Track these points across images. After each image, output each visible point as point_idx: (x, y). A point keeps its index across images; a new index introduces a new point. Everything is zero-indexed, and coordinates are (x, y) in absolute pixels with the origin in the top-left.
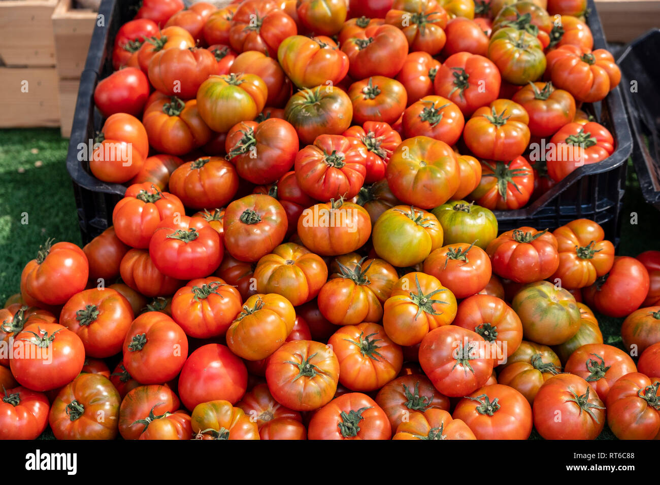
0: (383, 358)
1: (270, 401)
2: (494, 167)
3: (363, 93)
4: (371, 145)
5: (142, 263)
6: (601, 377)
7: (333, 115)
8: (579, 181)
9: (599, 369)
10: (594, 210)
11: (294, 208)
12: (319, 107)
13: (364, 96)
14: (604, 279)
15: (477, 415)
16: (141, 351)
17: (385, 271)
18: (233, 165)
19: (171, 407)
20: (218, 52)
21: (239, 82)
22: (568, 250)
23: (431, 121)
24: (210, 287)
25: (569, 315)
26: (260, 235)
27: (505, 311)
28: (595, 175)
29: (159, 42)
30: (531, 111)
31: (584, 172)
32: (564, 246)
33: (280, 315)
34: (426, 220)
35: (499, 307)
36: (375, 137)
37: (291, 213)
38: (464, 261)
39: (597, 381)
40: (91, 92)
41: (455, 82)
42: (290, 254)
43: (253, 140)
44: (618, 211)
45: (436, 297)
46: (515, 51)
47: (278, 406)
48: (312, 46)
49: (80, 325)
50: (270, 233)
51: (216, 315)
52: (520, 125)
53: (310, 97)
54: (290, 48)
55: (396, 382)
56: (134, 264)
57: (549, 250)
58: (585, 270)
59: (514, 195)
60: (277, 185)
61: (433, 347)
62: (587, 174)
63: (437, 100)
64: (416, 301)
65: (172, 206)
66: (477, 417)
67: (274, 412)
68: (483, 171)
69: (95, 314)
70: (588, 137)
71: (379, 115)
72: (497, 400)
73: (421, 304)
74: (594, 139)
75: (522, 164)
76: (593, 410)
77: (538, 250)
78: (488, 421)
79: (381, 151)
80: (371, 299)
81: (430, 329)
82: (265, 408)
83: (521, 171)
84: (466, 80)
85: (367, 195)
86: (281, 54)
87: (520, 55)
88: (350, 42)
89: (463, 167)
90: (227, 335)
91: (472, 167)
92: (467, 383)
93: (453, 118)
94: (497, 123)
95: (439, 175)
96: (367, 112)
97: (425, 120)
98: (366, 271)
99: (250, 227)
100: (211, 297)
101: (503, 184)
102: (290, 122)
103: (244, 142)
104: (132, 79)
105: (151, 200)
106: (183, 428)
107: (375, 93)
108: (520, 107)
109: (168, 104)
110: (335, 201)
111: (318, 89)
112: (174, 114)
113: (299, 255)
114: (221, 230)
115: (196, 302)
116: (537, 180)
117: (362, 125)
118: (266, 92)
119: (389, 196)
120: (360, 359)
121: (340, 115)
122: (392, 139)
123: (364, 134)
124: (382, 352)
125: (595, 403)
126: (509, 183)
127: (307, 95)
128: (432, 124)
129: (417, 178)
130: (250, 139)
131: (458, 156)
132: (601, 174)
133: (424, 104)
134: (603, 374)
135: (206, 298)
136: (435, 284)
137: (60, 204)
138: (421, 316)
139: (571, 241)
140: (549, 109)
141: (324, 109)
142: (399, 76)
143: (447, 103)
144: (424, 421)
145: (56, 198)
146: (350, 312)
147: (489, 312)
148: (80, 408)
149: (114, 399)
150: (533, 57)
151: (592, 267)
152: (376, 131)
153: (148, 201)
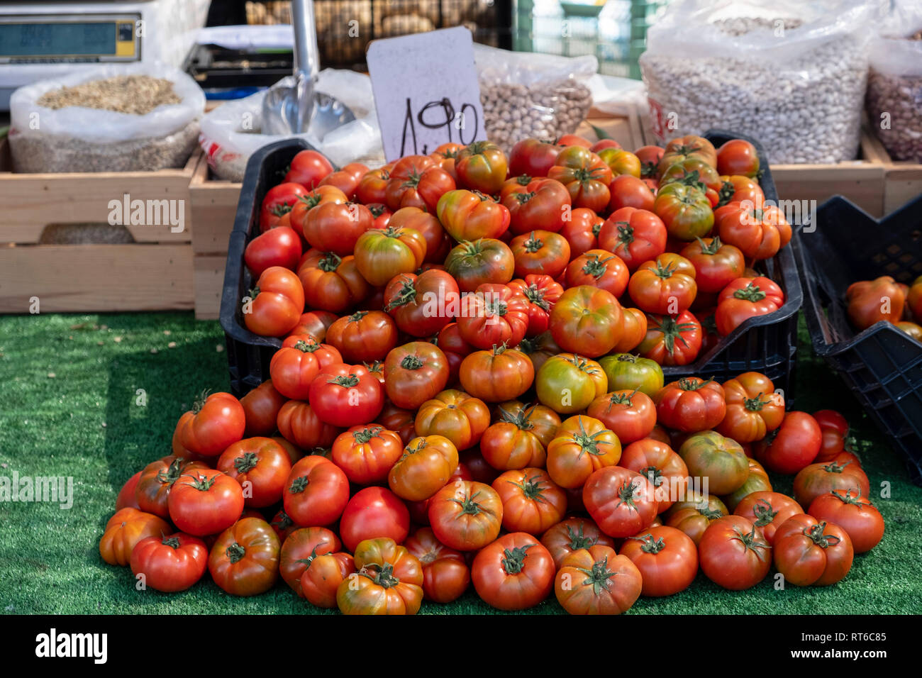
0: (546, 501)
1: (433, 543)
2: (660, 322)
3: (525, 246)
4: (533, 297)
5: (300, 412)
6: (770, 522)
7: (495, 266)
8: (747, 333)
9: (767, 514)
10: (764, 365)
11: (455, 359)
12: (480, 258)
13: (526, 249)
14: (775, 432)
15: (642, 553)
16: (302, 492)
17: (549, 417)
18: (392, 317)
19: (333, 547)
20: (374, 210)
21: (397, 235)
22: (737, 402)
23: (595, 274)
24: (371, 432)
25: (737, 463)
26: (421, 380)
27: (670, 455)
28: (764, 326)
29: (313, 200)
30: (698, 265)
31: (752, 324)
32: (732, 398)
33: (443, 454)
34: (590, 367)
35: (664, 451)
36: (538, 289)
37: (452, 362)
38: (629, 405)
39: (765, 526)
40: (242, 252)
41: (620, 236)
42: (452, 399)
43: (413, 291)
44: (790, 368)
45: (600, 438)
46: (681, 206)
47: (441, 548)
48: (473, 199)
49: (239, 473)
50: (432, 379)
51: (378, 457)
52: (687, 278)
53: (471, 249)
54: (450, 201)
55: (560, 525)
56: (291, 415)
57: (716, 397)
58: (754, 423)
59: (682, 350)
60: (437, 337)
61: (597, 485)
62: (755, 325)
63: (601, 253)
64: (580, 442)
65: (330, 356)
66: (642, 556)
67: (436, 554)
68: (648, 325)
69: (254, 461)
70: (757, 290)
71: (542, 268)
72: (662, 539)
73: (585, 445)
74: (763, 293)
75: (689, 319)
76: (760, 550)
77: (704, 397)
78: (654, 558)
79: (543, 302)
80: (534, 445)
81: (594, 470)
82: (428, 550)
83: (688, 325)
84: (630, 235)
85: (530, 346)
86: (440, 208)
87: (686, 209)
88: (511, 197)
89: (628, 319)
90: (390, 474)
91: (637, 319)
92: (631, 522)
93: (619, 271)
94: (664, 275)
95: (602, 322)
96: (530, 266)
97: (589, 273)
98: (529, 416)
99: (411, 372)
100: (373, 440)
101: (670, 338)
102: (450, 273)
103: (403, 293)
104: (285, 239)
105: (309, 350)
106: (346, 565)
107: (537, 246)
108: (687, 261)
109: (323, 260)
110: (498, 348)
111: (479, 241)
112: (330, 270)
113: (461, 400)
114: (382, 381)
115: (358, 445)
116: (705, 338)
117: (524, 279)
118: (425, 245)
119: (553, 346)
120: (524, 501)
121: (502, 266)
122: (555, 292)
123: (526, 286)
124: (545, 495)
125: (762, 543)
126: (676, 337)
127: (468, 248)
128: (595, 277)
129: (580, 324)
130: (410, 290)
131: (623, 308)
132: (769, 325)
133: (588, 257)
134: (771, 519)
135: (367, 442)
136: (599, 427)
137: (199, 382)
138: (585, 457)
139: (740, 394)
140: (717, 264)
141: (485, 259)
142: (563, 229)
143: (612, 256)
144: (588, 556)
145: (194, 377)
146: (514, 455)
147: (654, 456)
148: (241, 550)
149: (275, 541)
150: (700, 212)
151: (761, 421)
152: (538, 283)
153: (307, 351)
